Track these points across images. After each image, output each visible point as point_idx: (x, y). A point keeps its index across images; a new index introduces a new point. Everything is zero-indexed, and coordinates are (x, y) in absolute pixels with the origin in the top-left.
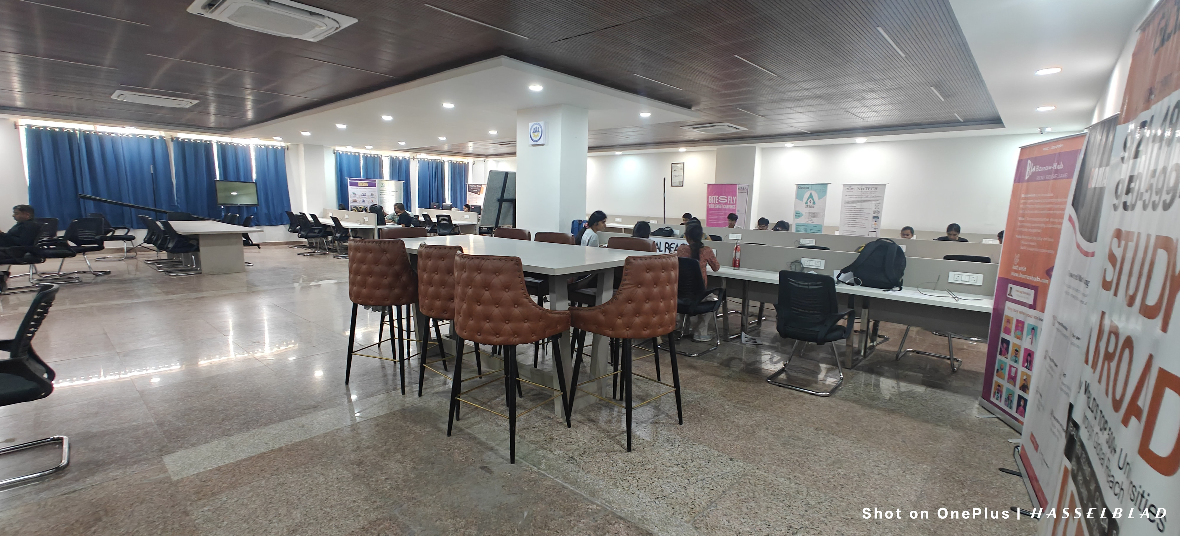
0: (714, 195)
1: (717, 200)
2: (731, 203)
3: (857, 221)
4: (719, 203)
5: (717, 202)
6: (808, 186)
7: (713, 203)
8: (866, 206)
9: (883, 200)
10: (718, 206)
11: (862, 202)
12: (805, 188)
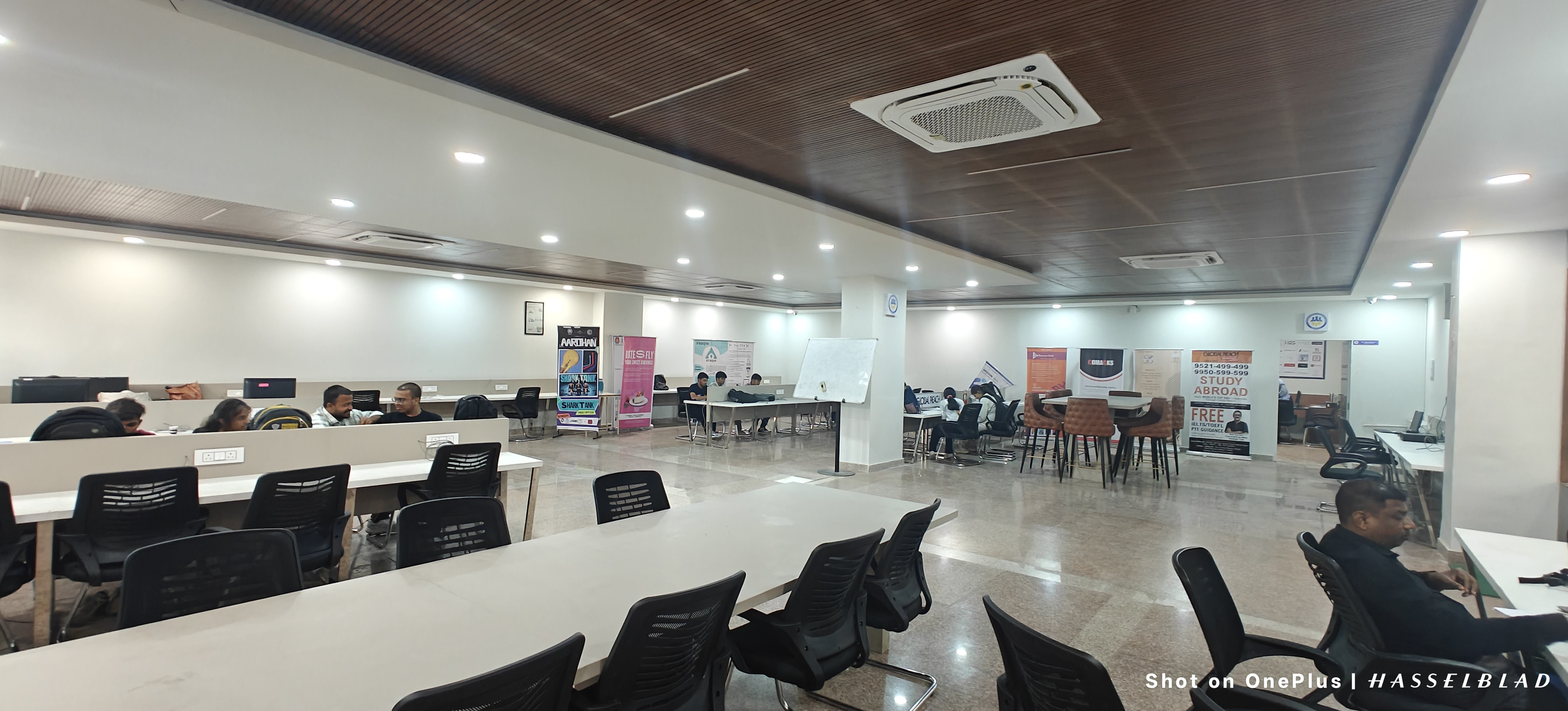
0: (631, 350)
1: (634, 355)
2: (649, 358)
3: (735, 372)
4: (637, 359)
5: (634, 358)
6: (707, 342)
7: (630, 359)
8: (741, 359)
9: (753, 354)
10: (635, 362)
11: (738, 356)
12: (704, 344)
